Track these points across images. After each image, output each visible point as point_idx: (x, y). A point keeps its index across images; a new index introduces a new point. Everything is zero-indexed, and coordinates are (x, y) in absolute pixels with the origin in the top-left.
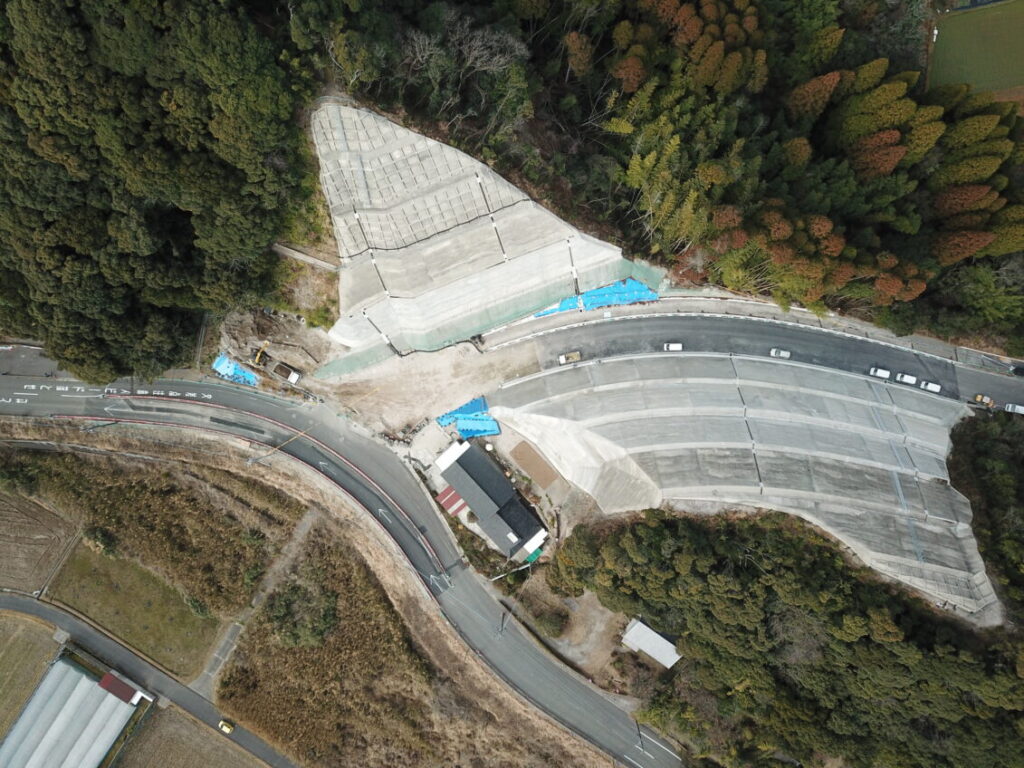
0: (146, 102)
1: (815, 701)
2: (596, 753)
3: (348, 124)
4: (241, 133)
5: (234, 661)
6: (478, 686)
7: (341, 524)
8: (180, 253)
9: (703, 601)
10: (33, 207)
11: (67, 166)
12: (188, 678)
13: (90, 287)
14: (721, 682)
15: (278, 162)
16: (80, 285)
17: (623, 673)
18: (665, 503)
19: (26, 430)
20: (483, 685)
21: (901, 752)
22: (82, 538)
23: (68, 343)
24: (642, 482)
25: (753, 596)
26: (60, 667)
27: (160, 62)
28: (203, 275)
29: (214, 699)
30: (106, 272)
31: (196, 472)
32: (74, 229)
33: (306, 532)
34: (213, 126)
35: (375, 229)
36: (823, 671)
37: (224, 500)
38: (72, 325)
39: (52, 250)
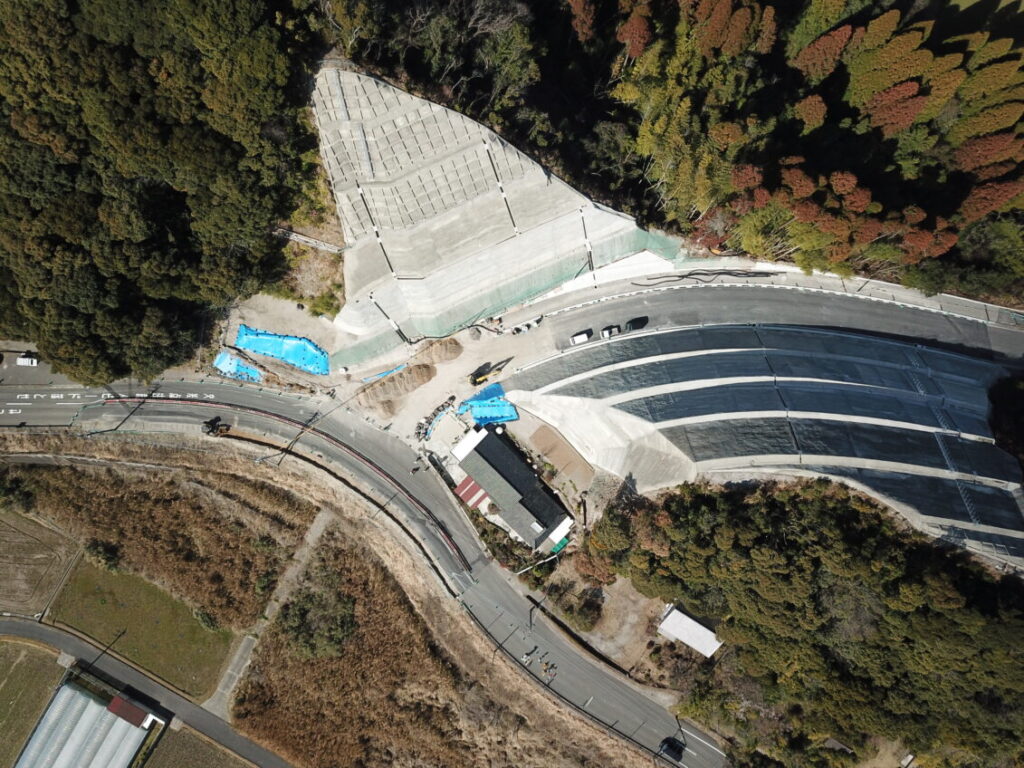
0: (135, 72)
1: (870, 680)
2: (636, 752)
3: (348, 90)
4: (236, 101)
5: (249, 676)
6: (508, 688)
7: (356, 524)
8: (176, 239)
9: (745, 579)
10: (18, 194)
11: (53, 148)
12: (201, 697)
13: (82, 278)
14: (767, 668)
15: (277, 133)
16: (71, 277)
17: (661, 665)
18: (700, 478)
19: (20, 441)
20: (513, 687)
21: (965, 730)
22: (83, 556)
23: (61, 341)
24: (674, 458)
25: (801, 570)
26: (66, 693)
27: (148, 27)
28: (201, 262)
29: (229, 719)
30: (97, 261)
31: (201, 478)
32: (63, 216)
33: (319, 535)
34: (206, 97)
35: (380, 204)
36: (878, 647)
37: (232, 507)
38: (64, 321)
39: (40, 241)
